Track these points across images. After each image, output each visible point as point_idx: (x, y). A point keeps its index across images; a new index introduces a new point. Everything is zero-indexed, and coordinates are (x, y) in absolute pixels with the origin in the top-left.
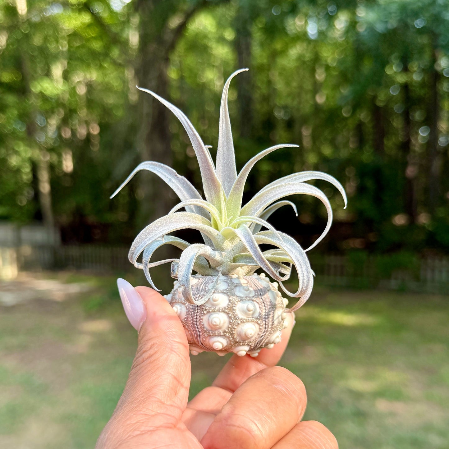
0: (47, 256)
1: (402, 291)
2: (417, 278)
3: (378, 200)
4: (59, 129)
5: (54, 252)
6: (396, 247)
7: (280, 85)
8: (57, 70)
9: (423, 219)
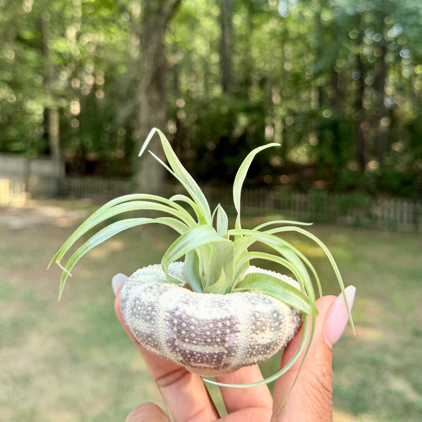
0: (52, 186)
1: (357, 226)
2: (370, 216)
3: (336, 149)
4: (70, 79)
5: (59, 183)
6: (351, 188)
7: (255, 53)
8: (72, 32)
9: (372, 165)
